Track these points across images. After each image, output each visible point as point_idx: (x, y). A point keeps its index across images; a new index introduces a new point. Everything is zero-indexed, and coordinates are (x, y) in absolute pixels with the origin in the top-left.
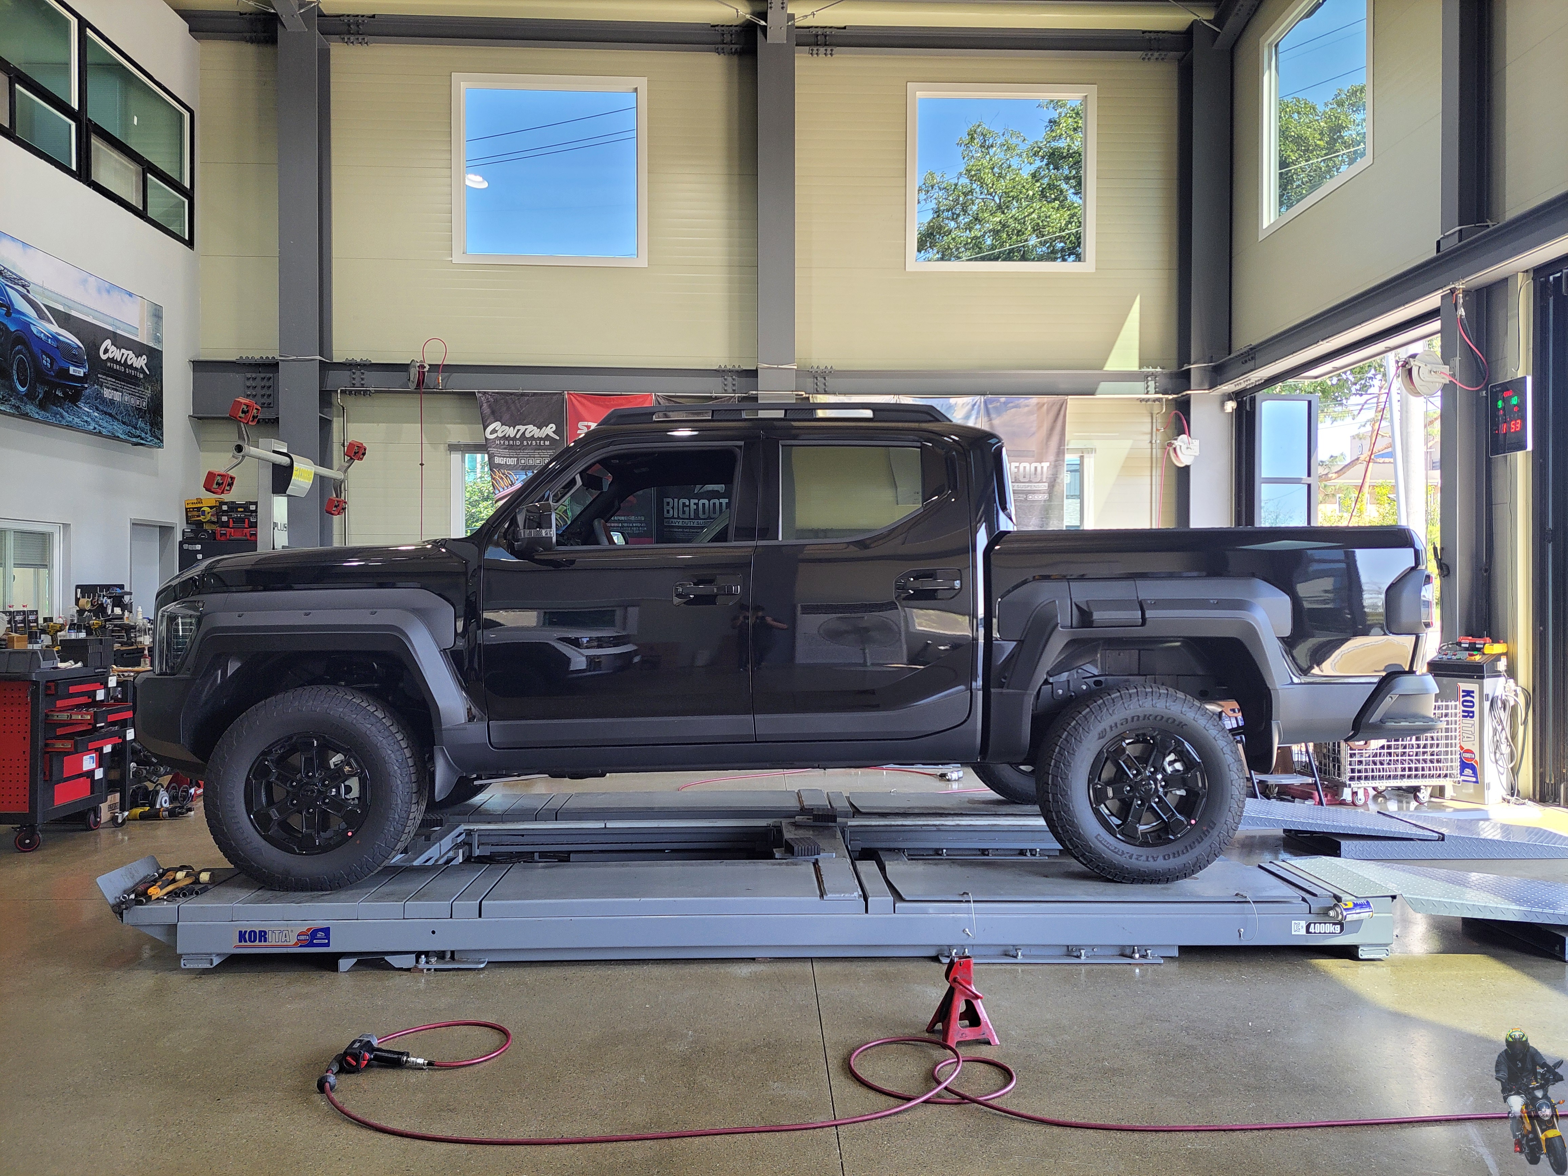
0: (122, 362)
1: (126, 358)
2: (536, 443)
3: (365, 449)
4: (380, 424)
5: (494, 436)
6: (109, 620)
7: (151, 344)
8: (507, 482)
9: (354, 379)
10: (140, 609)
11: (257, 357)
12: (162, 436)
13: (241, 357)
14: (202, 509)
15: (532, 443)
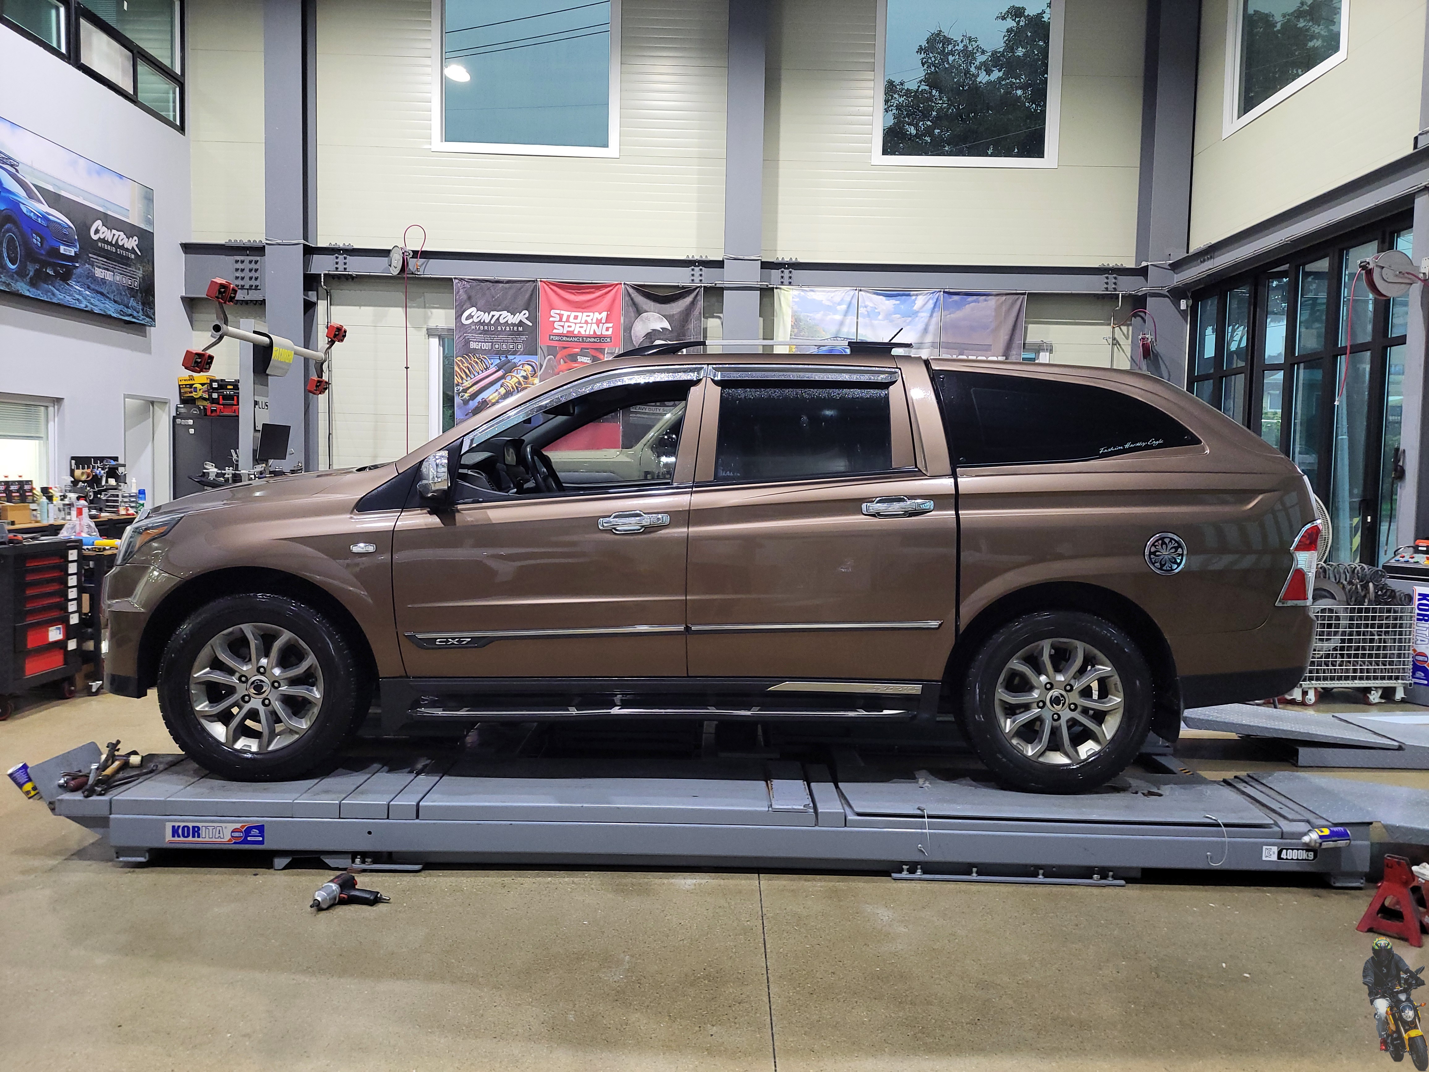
0: (114, 243)
1: (117, 239)
2: (510, 328)
3: (345, 332)
4: (362, 308)
5: (471, 321)
6: (105, 490)
7: (143, 226)
8: (482, 366)
9: (337, 263)
10: (134, 480)
11: (245, 241)
12: (154, 315)
13: (230, 240)
14: (194, 386)
15: (505, 328)
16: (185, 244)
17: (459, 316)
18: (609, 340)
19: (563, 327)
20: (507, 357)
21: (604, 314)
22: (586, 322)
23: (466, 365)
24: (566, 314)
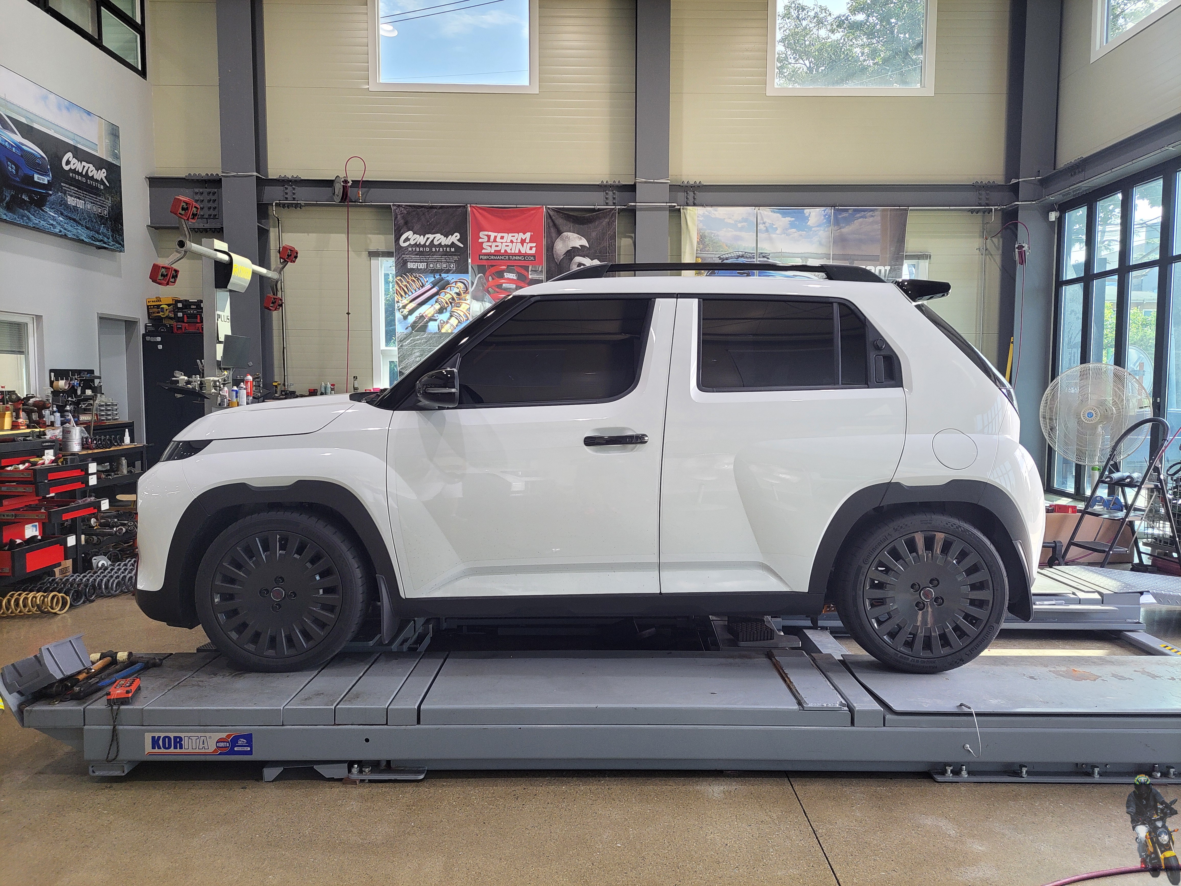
1: (87, 171)
2: (443, 249)
4: (311, 234)
5: (407, 244)
7: (110, 160)
8: (418, 284)
9: (286, 193)
11: (204, 174)
12: (123, 242)
13: (190, 174)
14: (161, 306)
15: (439, 249)
16: (149, 178)
17: (397, 239)
18: (532, 258)
19: (491, 246)
20: (440, 275)
21: (528, 235)
22: (512, 242)
23: (405, 283)
24: (493, 235)
